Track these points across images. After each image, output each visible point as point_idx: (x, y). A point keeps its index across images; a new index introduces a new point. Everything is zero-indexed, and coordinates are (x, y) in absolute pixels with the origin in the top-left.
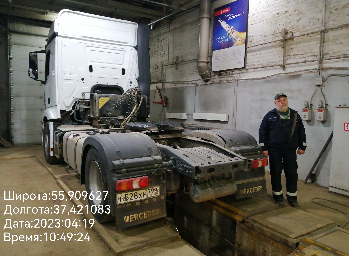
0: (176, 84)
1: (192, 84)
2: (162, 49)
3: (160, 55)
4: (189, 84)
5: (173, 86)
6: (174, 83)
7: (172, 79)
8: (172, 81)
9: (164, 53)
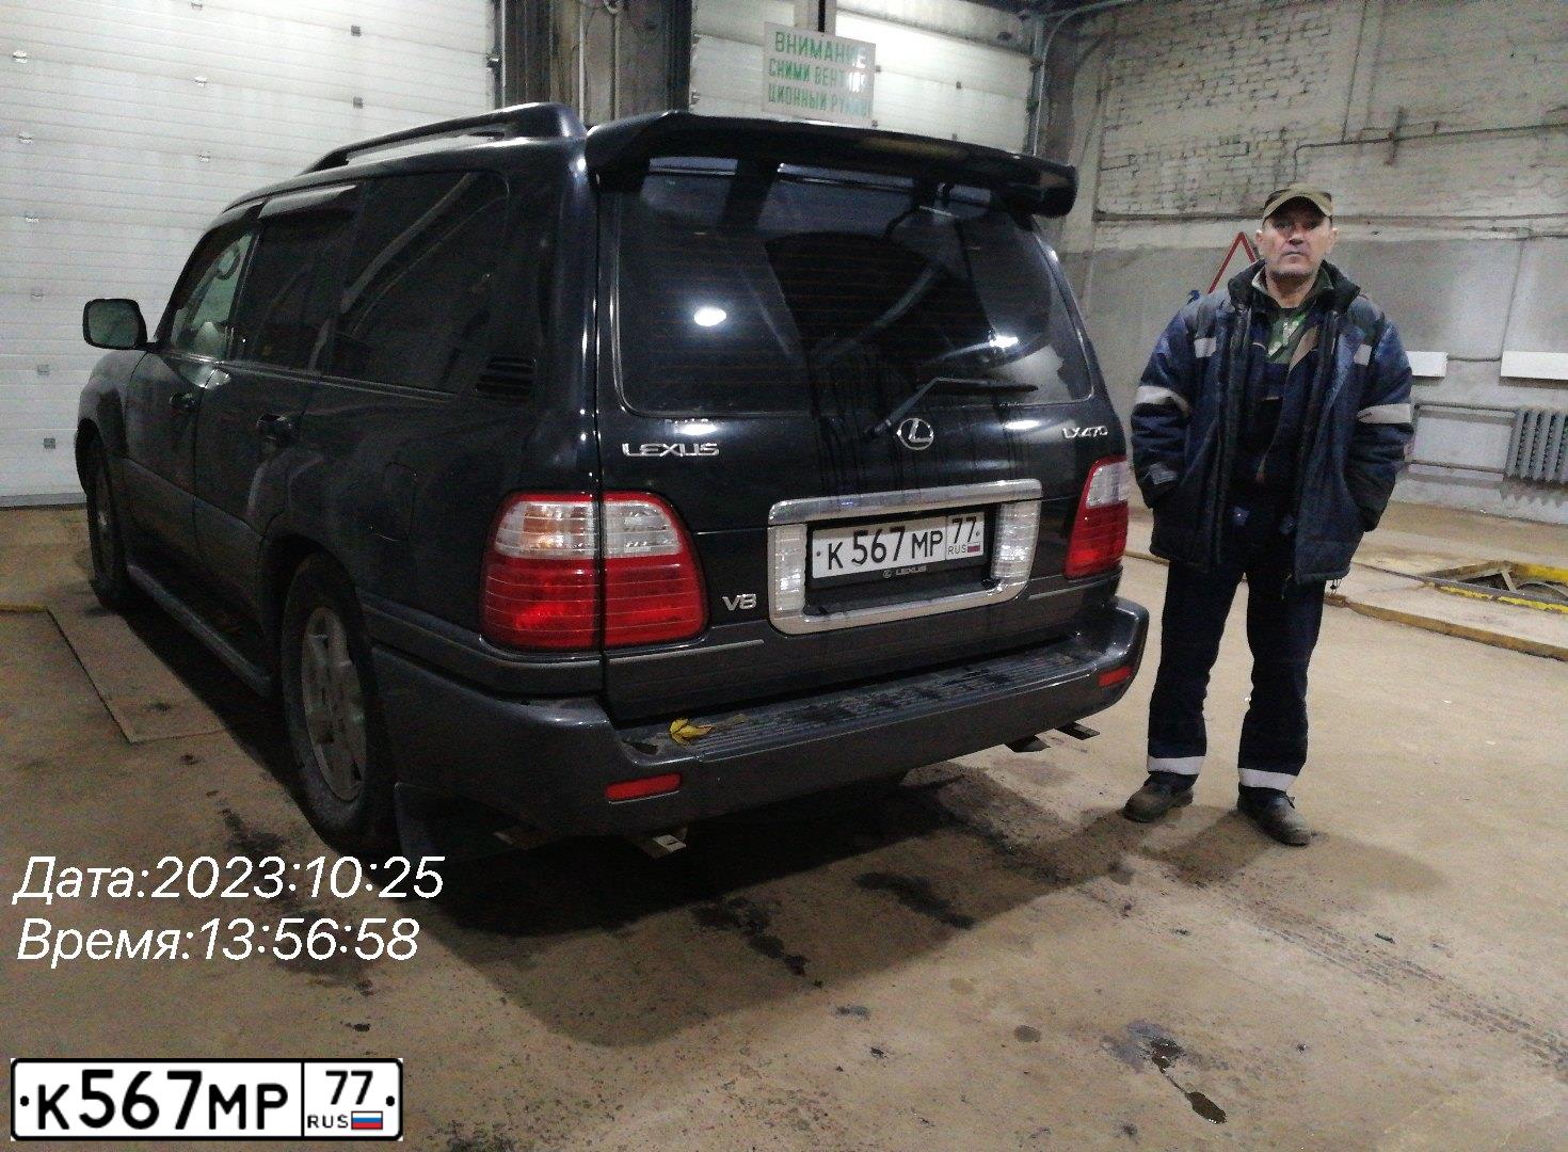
0: (1373, 228)
1: (1494, 229)
2: (1290, 72)
3: (1275, 96)
4: (1473, 228)
5: (1357, 234)
6: (1368, 224)
7: (1352, 204)
8: (1355, 211)
9: (1304, 92)
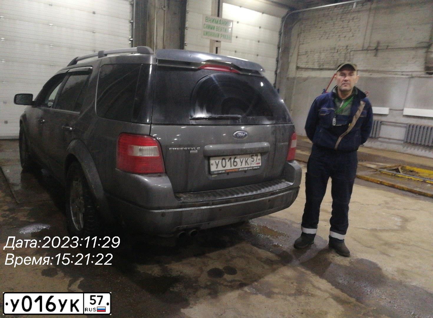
1: (402, 75)
2: (349, 30)
3: (345, 37)
4: (397, 74)
5: (366, 75)
6: (369, 72)
7: (365, 67)
8: (365, 69)
9: (353, 36)
